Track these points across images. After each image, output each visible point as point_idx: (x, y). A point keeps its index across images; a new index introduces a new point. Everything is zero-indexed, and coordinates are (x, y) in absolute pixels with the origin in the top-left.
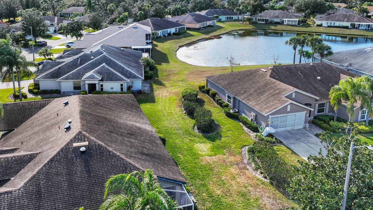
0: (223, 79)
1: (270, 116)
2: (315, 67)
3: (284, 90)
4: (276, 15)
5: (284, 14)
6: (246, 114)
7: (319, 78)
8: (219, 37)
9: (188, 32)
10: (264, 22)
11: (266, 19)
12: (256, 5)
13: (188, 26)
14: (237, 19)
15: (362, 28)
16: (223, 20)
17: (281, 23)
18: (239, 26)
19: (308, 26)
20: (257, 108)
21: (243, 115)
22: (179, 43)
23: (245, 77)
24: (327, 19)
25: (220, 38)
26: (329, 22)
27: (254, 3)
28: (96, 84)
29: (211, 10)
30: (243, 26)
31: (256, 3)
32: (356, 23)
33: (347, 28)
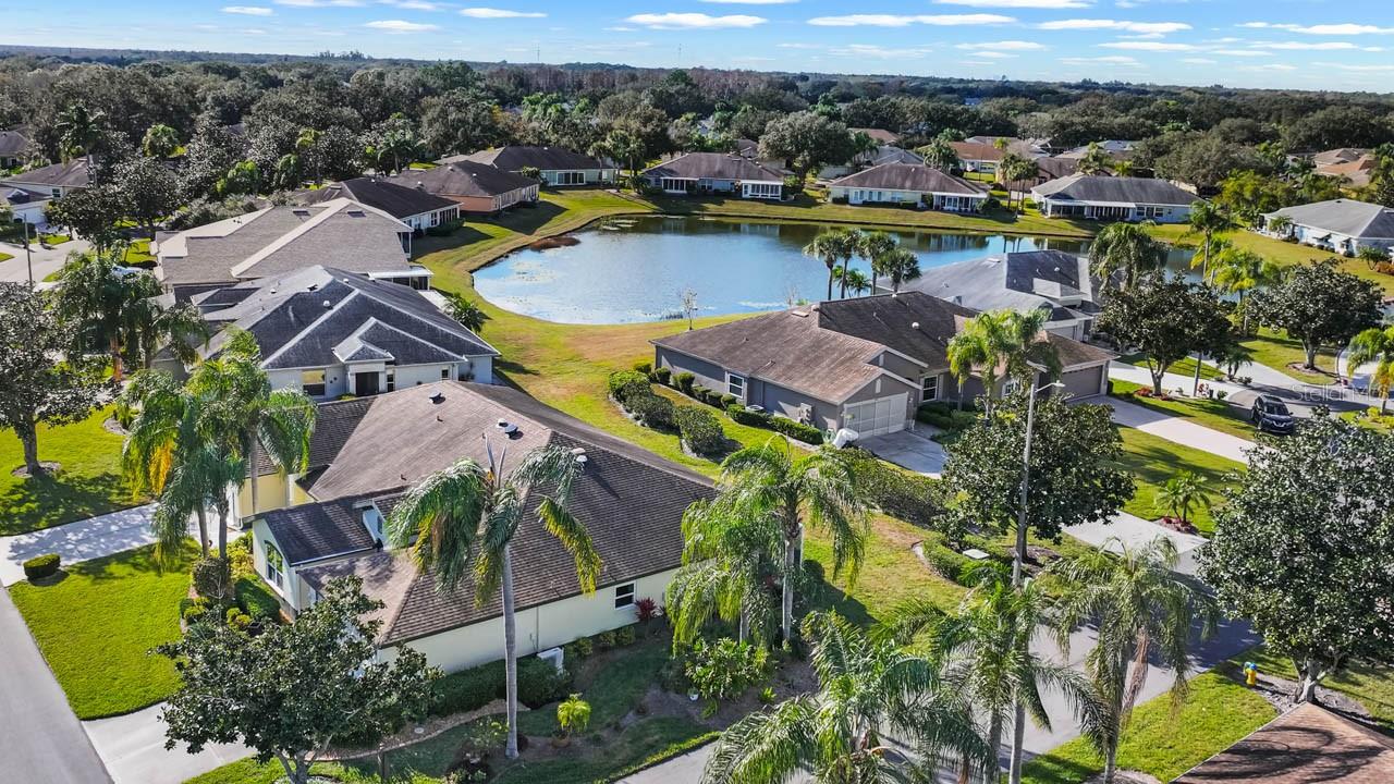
0: (703, 342)
1: (846, 406)
2: (902, 303)
3: (862, 351)
4: (717, 169)
5: (739, 165)
6: (783, 411)
7: (915, 324)
8: (566, 240)
9: (466, 224)
10: (685, 192)
11: (688, 181)
12: (648, 134)
13: (464, 204)
14: (596, 179)
15: (951, 208)
16: (552, 184)
17: (735, 194)
18: (612, 205)
19: (810, 202)
20: (815, 392)
21: (777, 415)
22: (462, 260)
23: (759, 333)
24: (861, 182)
25: (575, 242)
26: (867, 190)
27: (643, 129)
28: (377, 373)
29: (509, 149)
30: (624, 206)
31: (649, 130)
32: (935, 193)
33: (912, 207)
